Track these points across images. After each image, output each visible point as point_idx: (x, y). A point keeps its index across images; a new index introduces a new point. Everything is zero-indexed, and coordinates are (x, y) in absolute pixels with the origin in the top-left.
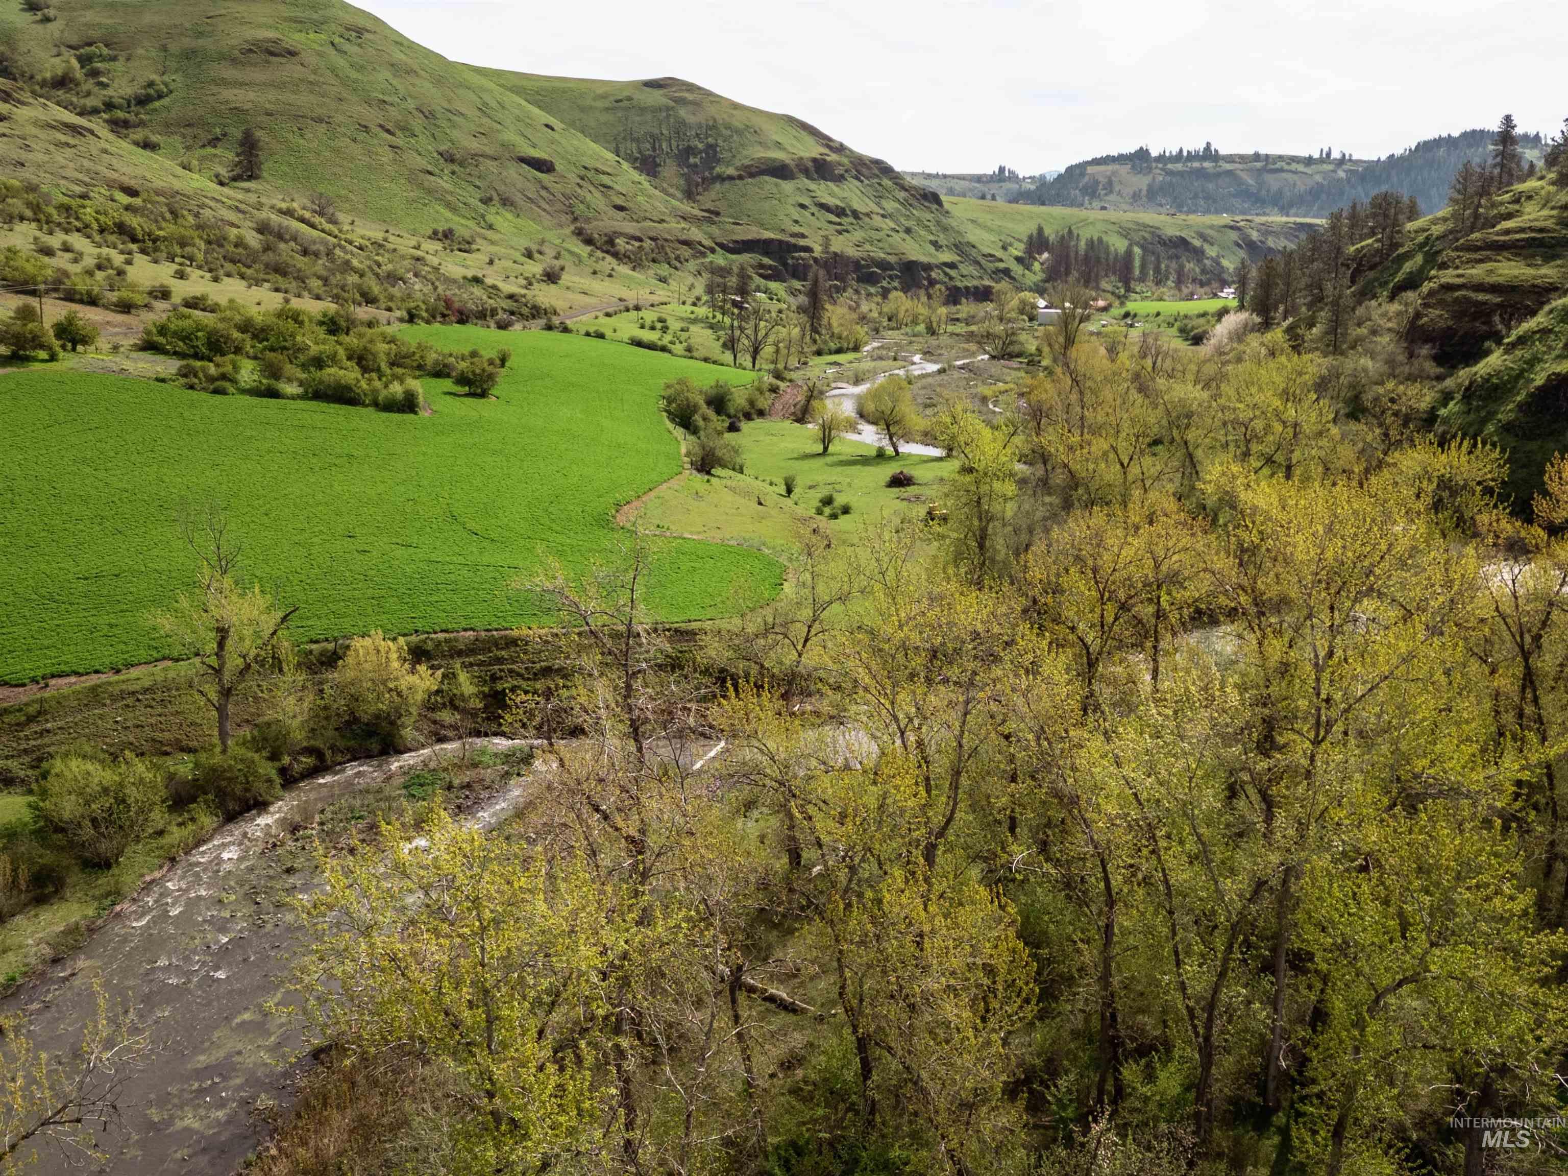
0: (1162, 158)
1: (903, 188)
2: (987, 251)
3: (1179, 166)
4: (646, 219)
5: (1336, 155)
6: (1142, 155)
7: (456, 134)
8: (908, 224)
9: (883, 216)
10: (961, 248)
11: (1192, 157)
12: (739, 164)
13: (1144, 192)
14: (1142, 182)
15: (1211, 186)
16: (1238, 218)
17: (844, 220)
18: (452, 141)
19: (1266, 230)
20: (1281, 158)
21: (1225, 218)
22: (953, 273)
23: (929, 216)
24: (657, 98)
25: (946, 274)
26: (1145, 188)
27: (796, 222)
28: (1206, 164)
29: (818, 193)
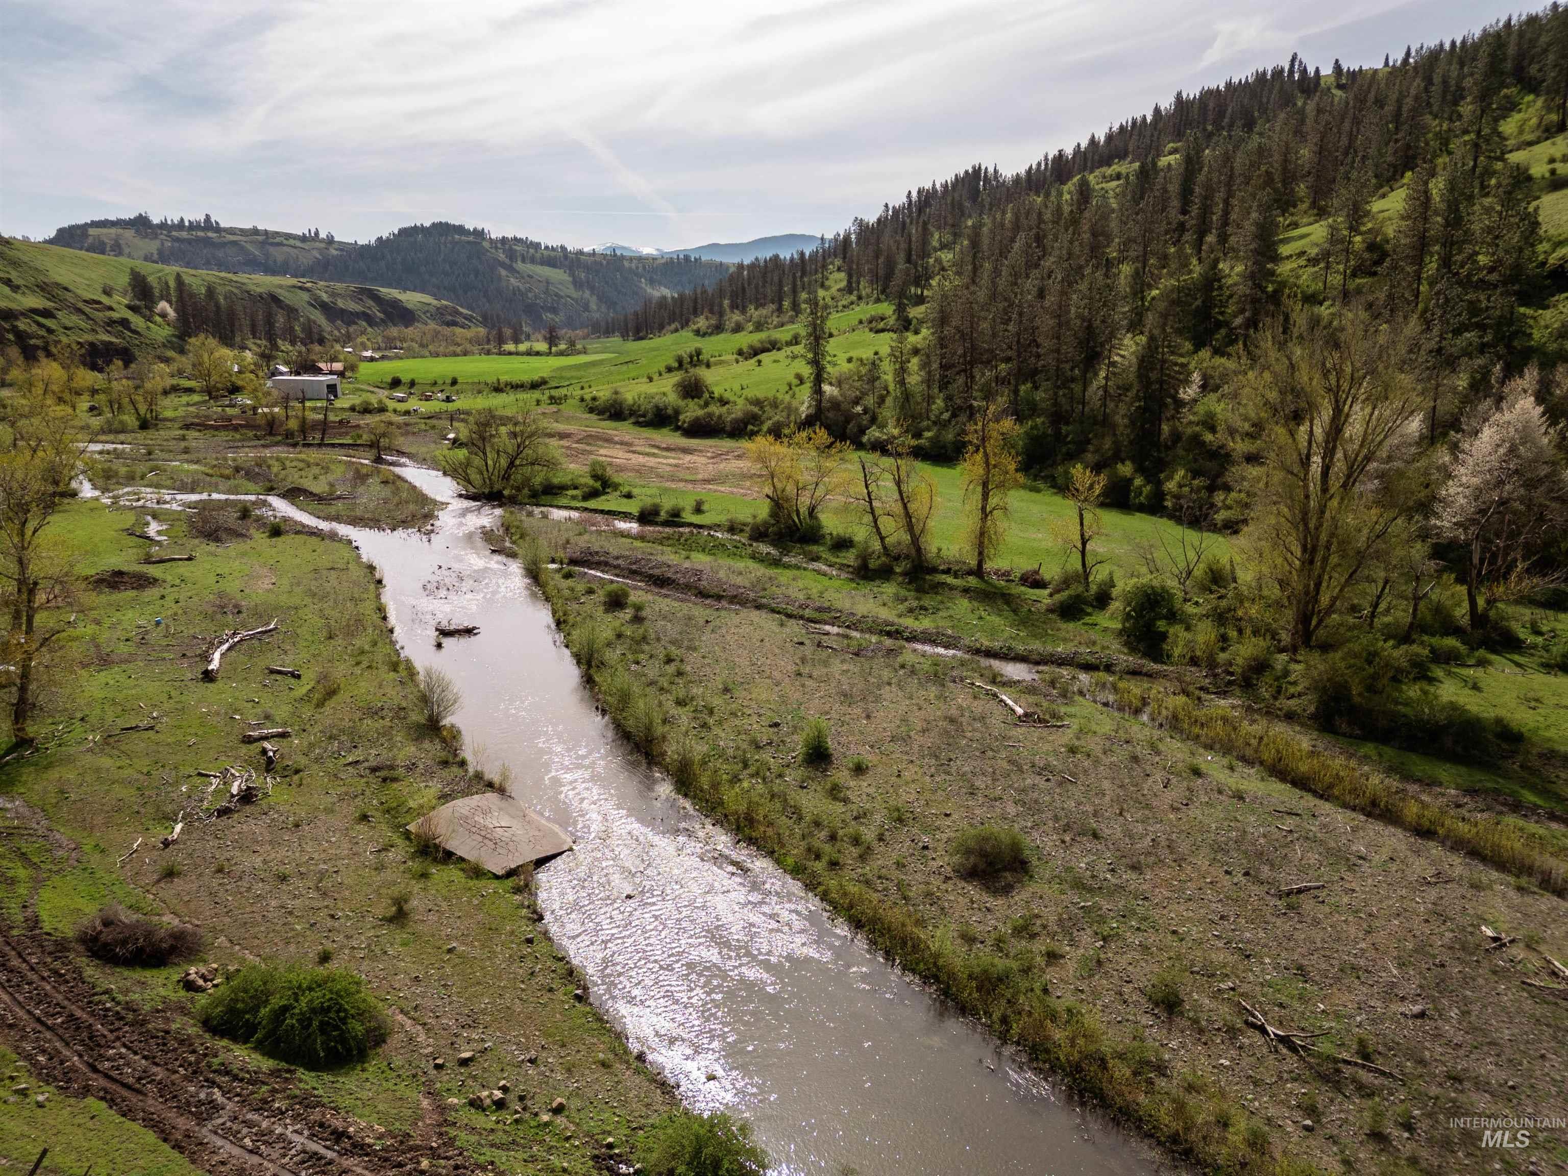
0: (163, 225)
2: (88, 295)
3: (184, 234)
5: (323, 235)
6: (142, 221)
10: (48, 290)
11: (194, 226)
13: (155, 256)
14: (152, 246)
15: (220, 254)
19: (332, 293)
21: (287, 281)
22: (49, 322)
25: (40, 324)
26: (155, 252)
28: (210, 234)
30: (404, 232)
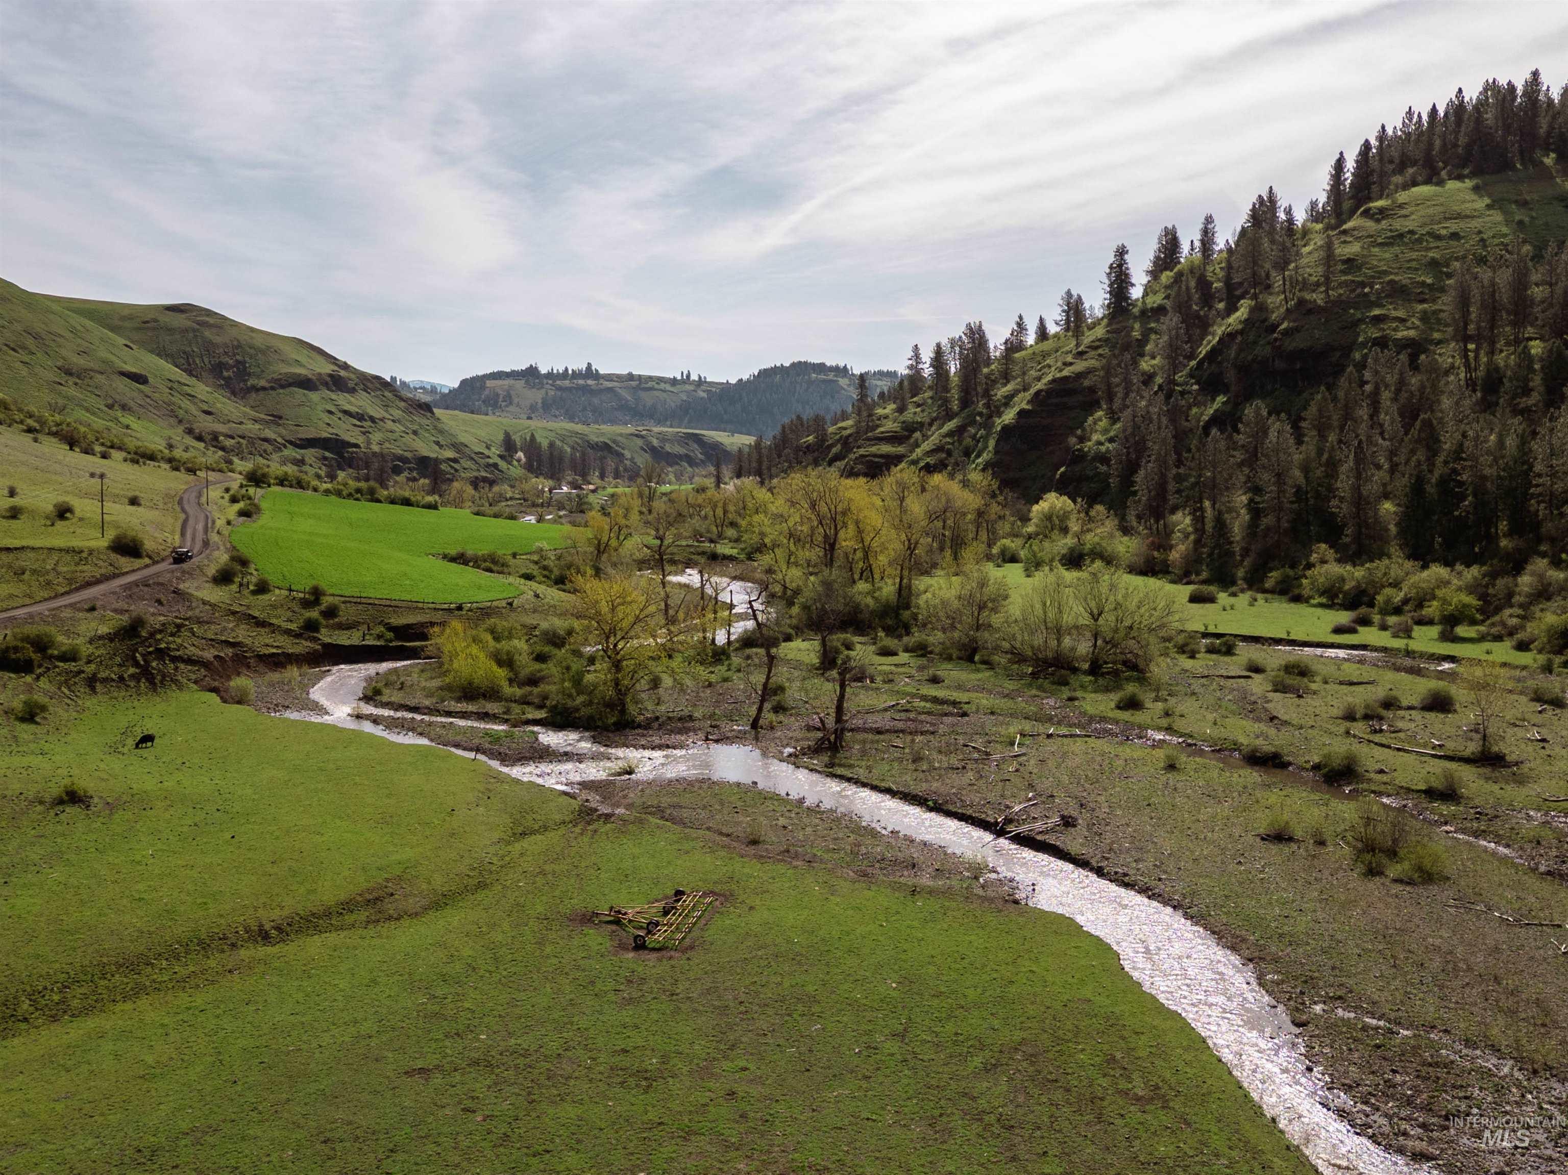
0: (550, 375)
1: (402, 399)
2: (477, 450)
3: (567, 383)
4: (229, 421)
5: (694, 377)
6: (532, 372)
7: (64, 352)
8: (415, 427)
9: (394, 421)
10: (457, 446)
11: (576, 375)
12: (270, 377)
13: (540, 405)
14: (536, 396)
15: (596, 401)
16: (640, 428)
17: (364, 424)
18: (63, 358)
19: (663, 438)
20: (651, 378)
21: (630, 429)
22: (456, 466)
23: (428, 422)
24: (179, 321)
25: (452, 467)
26: (540, 401)
27: (328, 424)
28: (590, 382)
29: (340, 402)
30: (765, 374)
